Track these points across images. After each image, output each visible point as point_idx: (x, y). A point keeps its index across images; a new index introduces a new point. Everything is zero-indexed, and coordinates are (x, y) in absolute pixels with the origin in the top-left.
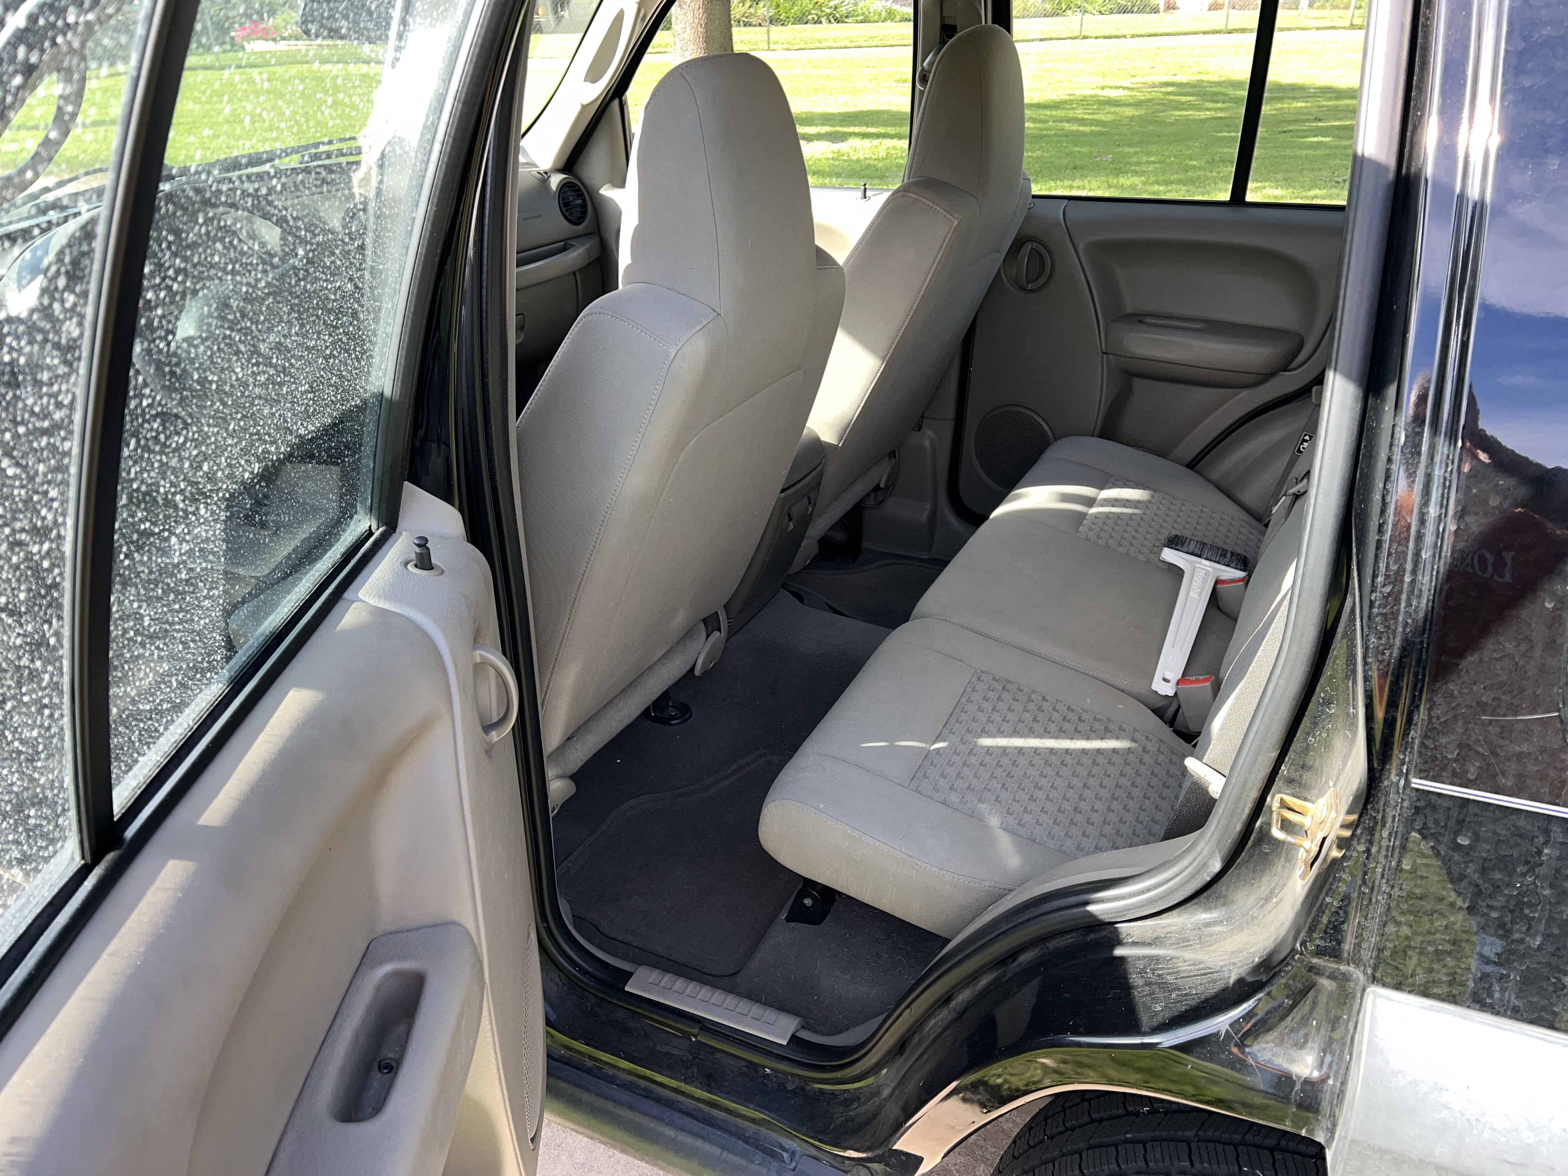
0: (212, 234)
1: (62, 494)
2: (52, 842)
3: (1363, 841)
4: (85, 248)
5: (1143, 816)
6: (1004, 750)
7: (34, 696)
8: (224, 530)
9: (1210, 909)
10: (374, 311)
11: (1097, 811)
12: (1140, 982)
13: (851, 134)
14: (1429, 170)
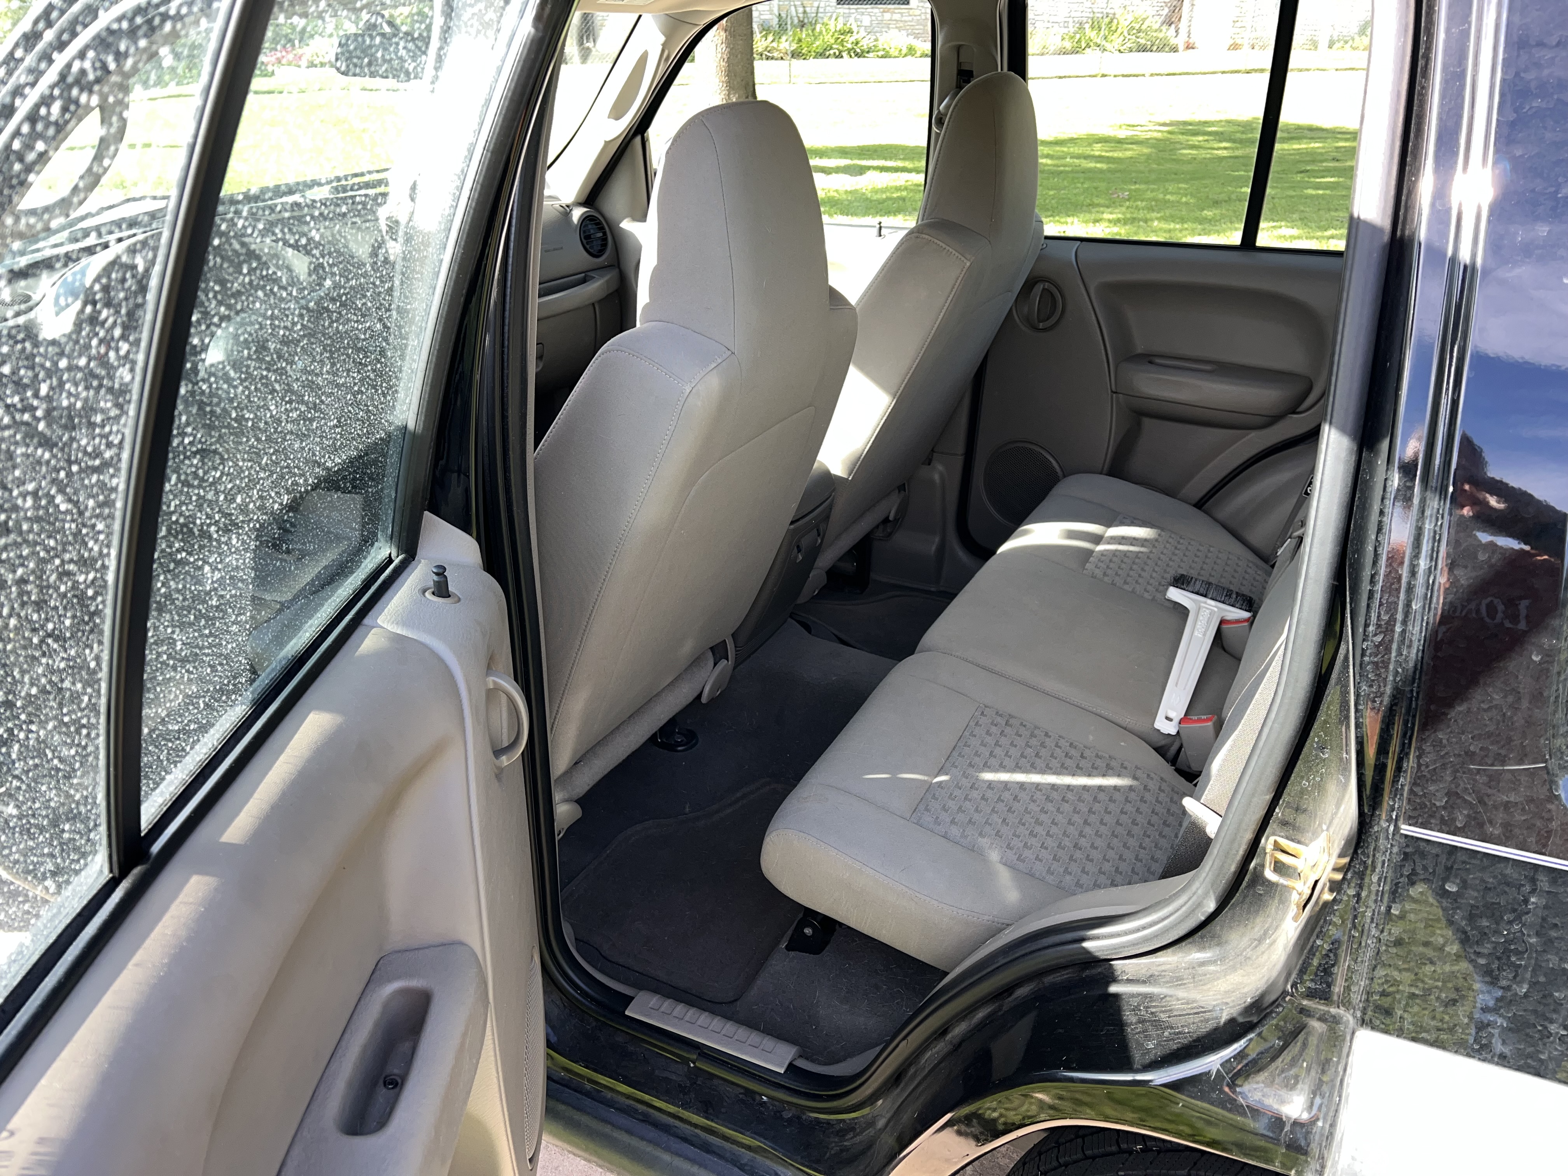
0: (255, 283)
1: (108, 526)
2: (84, 855)
3: (1353, 885)
4: (140, 300)
5: (1143, 854)
6: (1006, 785)
7: (74, 717)
8: (254, 558)
9: (1204, 948)
10: (401, 349)
11: (1096, 848)
12: (1134, 1019)
13: (869, 168)
14: (1423, 234)
